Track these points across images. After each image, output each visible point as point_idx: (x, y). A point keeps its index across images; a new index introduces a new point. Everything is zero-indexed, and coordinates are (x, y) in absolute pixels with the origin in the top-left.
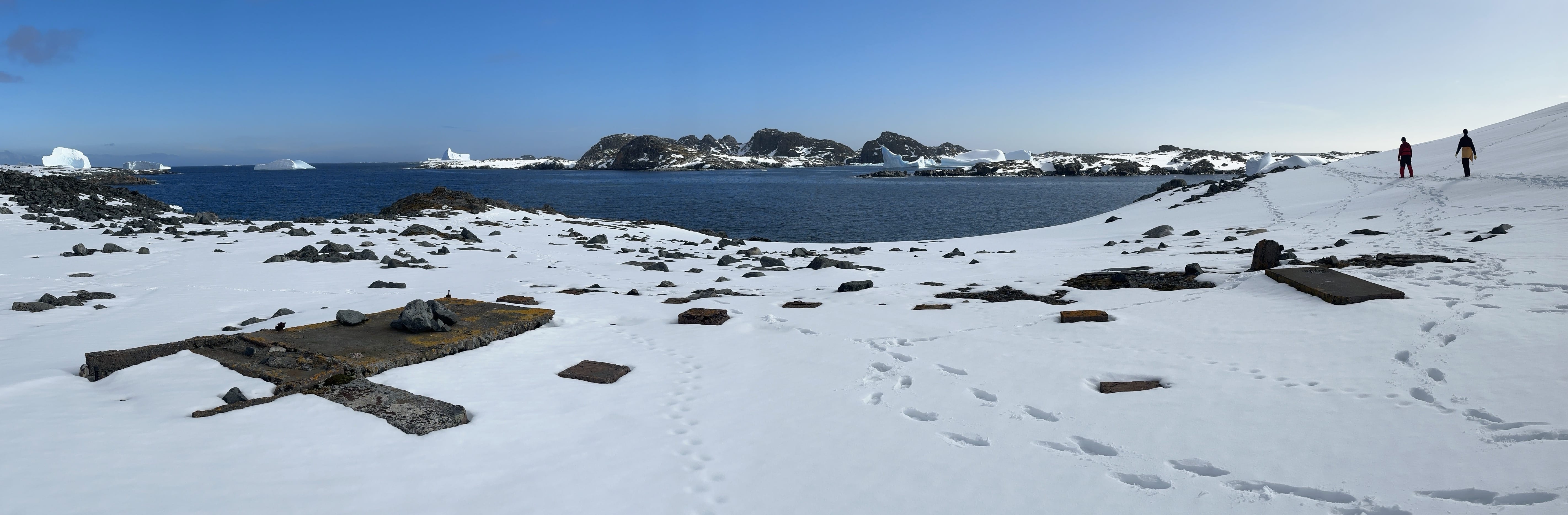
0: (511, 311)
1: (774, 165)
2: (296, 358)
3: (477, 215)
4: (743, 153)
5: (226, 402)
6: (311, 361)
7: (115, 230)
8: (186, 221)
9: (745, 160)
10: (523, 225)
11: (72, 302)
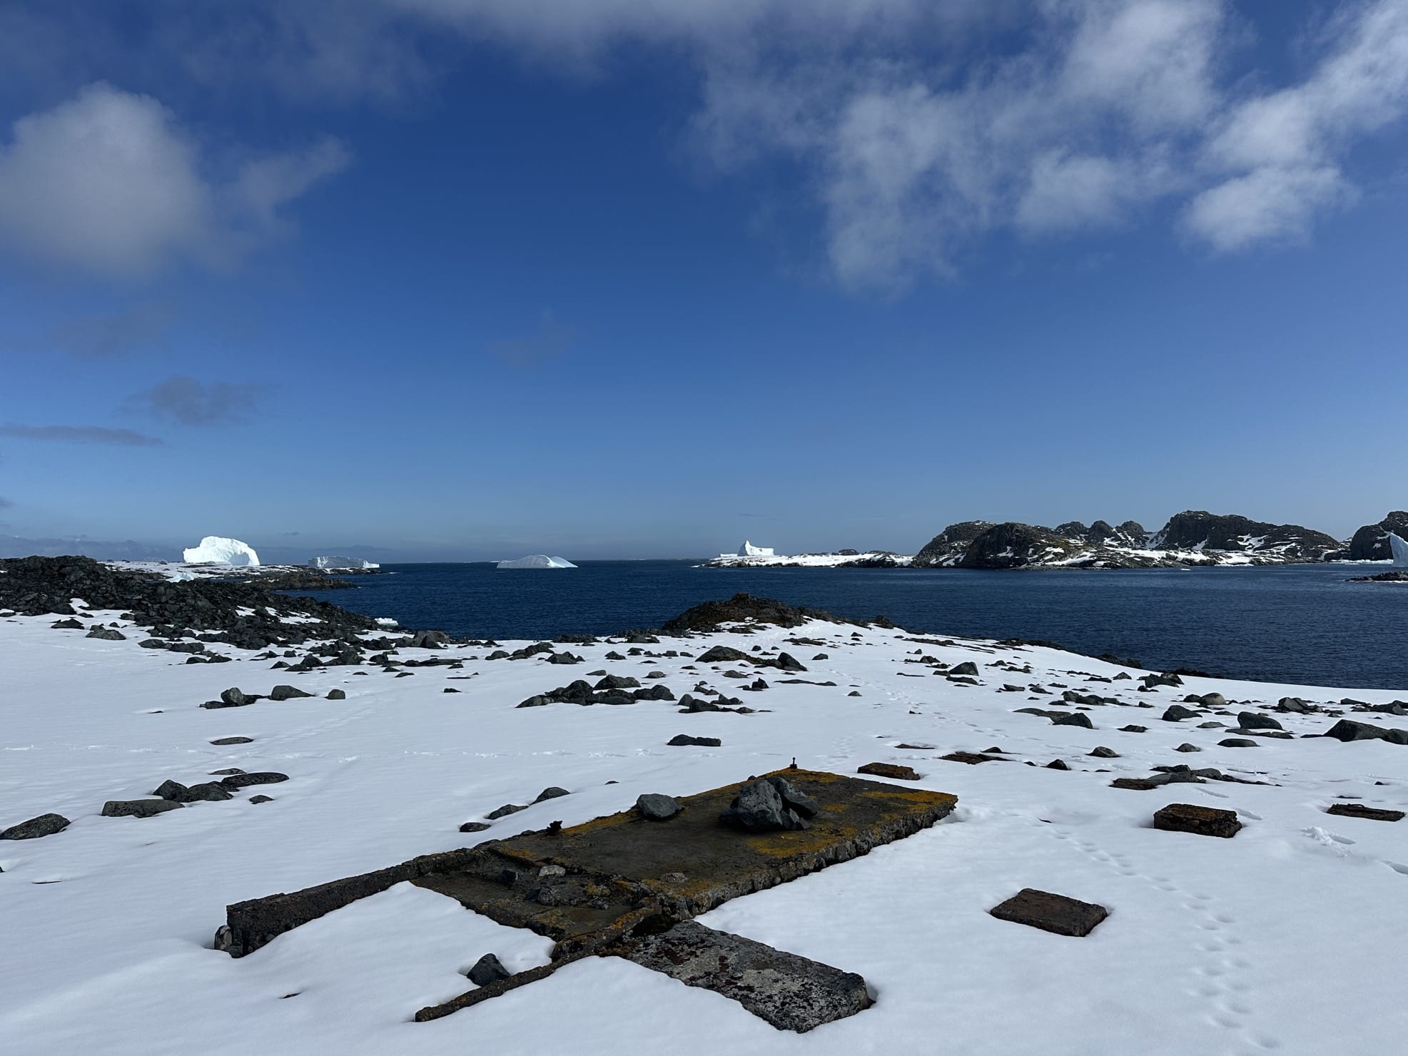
0: (891, 795)
1: (1202, 563)
2: (583, 886)
3: (791, 630)
4: (1154, 545)
5: (475, 982)
6: (607, 891)
7: (292, 662)
8: (402, 643)
9: (1157, 555)
10: (853, 644)
11: (213, 795)
